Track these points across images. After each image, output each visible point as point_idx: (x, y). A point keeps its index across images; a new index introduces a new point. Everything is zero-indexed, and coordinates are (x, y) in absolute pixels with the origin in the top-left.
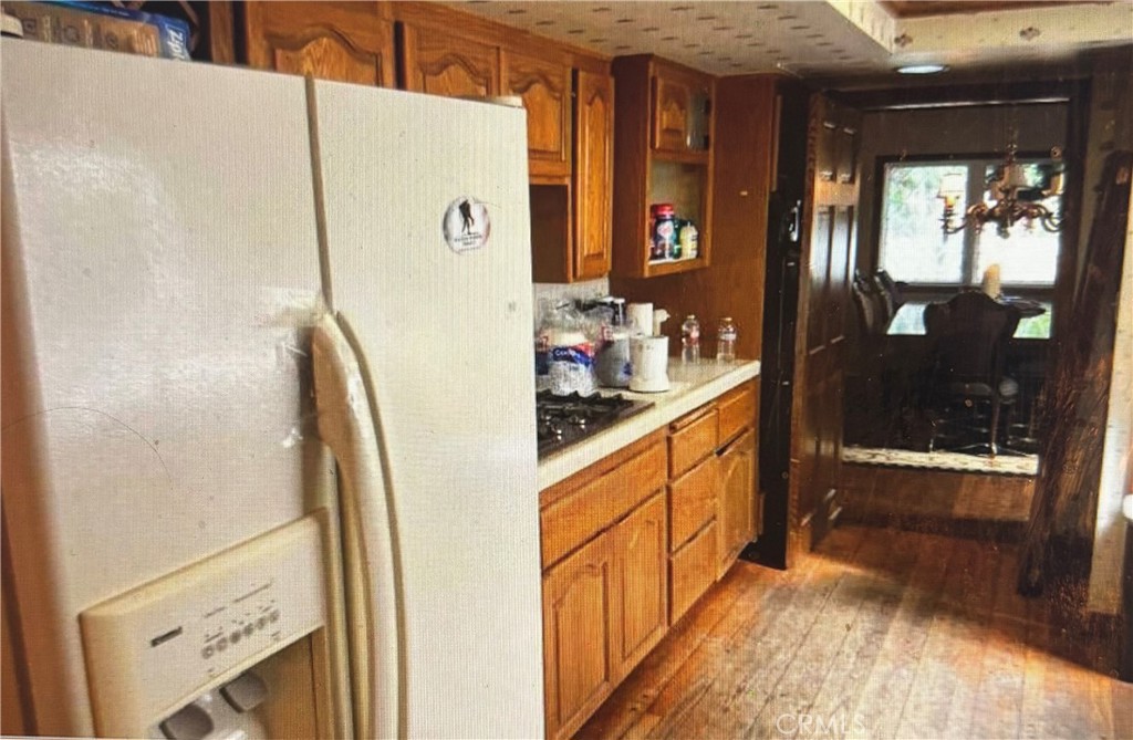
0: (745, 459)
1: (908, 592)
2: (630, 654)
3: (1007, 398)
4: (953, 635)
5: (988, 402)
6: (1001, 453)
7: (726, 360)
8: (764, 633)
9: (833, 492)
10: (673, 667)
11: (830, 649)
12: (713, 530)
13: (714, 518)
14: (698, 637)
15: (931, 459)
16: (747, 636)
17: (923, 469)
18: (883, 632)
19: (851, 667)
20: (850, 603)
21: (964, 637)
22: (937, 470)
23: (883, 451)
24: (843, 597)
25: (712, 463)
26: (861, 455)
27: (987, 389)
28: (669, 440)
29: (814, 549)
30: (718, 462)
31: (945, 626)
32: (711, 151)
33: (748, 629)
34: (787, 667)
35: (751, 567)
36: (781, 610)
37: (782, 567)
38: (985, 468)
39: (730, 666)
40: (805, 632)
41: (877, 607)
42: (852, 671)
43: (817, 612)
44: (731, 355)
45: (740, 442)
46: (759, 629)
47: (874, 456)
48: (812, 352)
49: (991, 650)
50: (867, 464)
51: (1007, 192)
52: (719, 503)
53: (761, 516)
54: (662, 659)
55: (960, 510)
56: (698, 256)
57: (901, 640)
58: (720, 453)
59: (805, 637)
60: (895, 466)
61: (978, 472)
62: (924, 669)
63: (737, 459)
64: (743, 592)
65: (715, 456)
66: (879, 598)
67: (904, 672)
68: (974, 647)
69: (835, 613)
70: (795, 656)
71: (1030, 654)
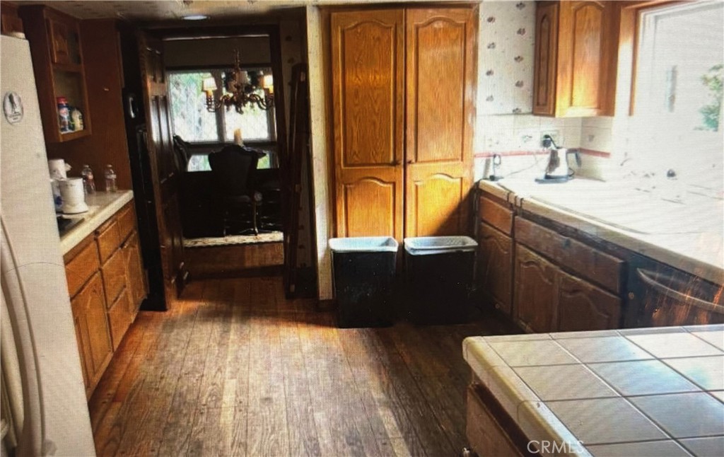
0: (135, 249)
1: (235, 308)
2: (98, 370)
3: (259, 202)
4: (263, 325)
5: (249, 205)
6: (260, 232)
7: (113, 191)
8: (165, 346)
9: (183, 264)
10: (119, 376)
11: (203, 346)
12: (126, 294)
13: (125, 286)
14: (129, 356)
15: (226, 240)
16: (157, 349)
17: (223, 246)
18: (227, 332)
19: (217, 352)
20: (207, 321)
21: (267, 324)
22: (230, 245)
23: (200, 240)
24: (202, 318)
25: (120, 252)
26: (189, 243)
27: (247, 198)
28: (96, 240)
29: (180, 297)
30: (122, 252)
31: (258, 321)
32: (82, 65)
33: (156, 346)
34: (184, 360)
35: (147, 313)
36: (171, 332)
37: (164, 309)
38: (254, 241)
39: (152, 367)
40: (188, 340)
41: (221, 319)
42: (218, 353)
43: (191, 329)
44: (114, 187)
45: (130, 239)
46: (162, 344)
47: (196, 242)
48: (162, 182)
49: (281, 328)
50: (193, 248)
51: (238, 87)
52: (126, 277)
53: (148, 283)
54: (112, 373)
55: (248, 264)
56: (84, 128)
57: (239, 333)
58: (122, 246)
59: (188, 343)
60: (209, 247)
61: (251, 244)
62: (253, 344)
63: (131, 249)
64: (147, 327)
65: (120, 249)
66: (221, 314)
67: (244, 348)
68: (273, 328)
69: (201, 327)
70: (186, 354)
71: (299, 325)
